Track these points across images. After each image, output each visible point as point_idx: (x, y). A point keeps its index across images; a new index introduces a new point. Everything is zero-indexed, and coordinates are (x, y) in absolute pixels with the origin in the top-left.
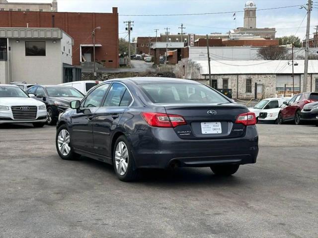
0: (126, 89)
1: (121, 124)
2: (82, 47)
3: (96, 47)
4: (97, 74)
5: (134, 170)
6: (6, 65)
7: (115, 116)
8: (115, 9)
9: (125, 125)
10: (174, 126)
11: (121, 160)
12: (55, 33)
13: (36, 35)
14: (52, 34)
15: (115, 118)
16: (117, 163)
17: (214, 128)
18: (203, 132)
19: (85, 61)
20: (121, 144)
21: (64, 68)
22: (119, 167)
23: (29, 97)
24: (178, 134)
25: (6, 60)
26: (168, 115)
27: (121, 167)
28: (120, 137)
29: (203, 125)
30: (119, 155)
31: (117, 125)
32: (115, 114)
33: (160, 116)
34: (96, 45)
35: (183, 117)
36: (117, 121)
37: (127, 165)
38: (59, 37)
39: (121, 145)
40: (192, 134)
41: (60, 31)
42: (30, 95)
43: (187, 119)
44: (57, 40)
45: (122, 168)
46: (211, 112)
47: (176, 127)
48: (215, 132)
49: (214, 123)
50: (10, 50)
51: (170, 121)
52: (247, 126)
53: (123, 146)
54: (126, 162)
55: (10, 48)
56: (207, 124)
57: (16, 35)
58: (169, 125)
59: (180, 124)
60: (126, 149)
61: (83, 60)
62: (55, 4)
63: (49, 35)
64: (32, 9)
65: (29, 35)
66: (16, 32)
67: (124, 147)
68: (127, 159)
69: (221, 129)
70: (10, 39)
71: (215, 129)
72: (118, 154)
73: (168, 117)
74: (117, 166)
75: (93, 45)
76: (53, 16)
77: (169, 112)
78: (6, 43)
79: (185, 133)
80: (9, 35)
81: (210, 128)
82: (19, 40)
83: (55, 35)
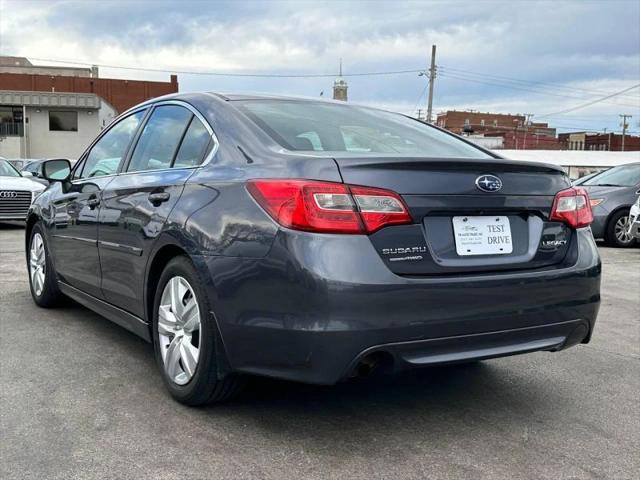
0: (194, 115)
1: (177, 220)
5: (220, 376)
6: (22, 144)
7: (159, 196)
8: (174, 78)
9: (190, 223)
10: (371, 227)
11: (178, 334)
12: (90, 100)
13: (63, 103)
14: (86, 102)
15: (157, 203)
16: (164, 341)
17: (492, 235)
18: (461, 249)
20: (176, 285)
22: (170, 354)
23: (21, 176)
24: (385, 258)
25: (22, 135)
26: (351, 189)
27: (177, 358)
28: (175, 263)
29: (458, 223)
30: (171, 317)
31: (166, 225)
32: (159, 189)
33: (320, 191)
35: (399, 197)
36: (163, 211)
37: (195, 353)
38: (97, 107)
39: (178, 287)
40: (427, 255)
41: (97, 98)
42: (24, 173)
43: (411, 203)
44: (94, 110)
45: (180, 362)
46: (486, 182)
47: (375, 230)
48: (493, 249)
49: (491, 220)
50: (27, 121)
51: (356, 208)
52: (579, 230)
53: (182, 291)
54: (195, 343)
55: (27, 120)
56: (473, 221)
57: (36, 102)
58: (354, 224)
59: (390, 221)
60: (194, 301)
62: (95, 70)
63: (82, 103)
64: (65, 74)
65: (54, 103)
66: (35, 98)
67: (187, 295)
68: (195, 334)
69: (510, 239)
70: (28, 107)
71: (494, 240)
72: (168, 314)
73: (351, 194)
74: (165, 352)
76: (92, 83)
77: (352, 177)
78: (22, 112)
79: (409, 254)
80: (26, 101)
81: (480, 234)
82: (40, 108)
83: (91, 103)
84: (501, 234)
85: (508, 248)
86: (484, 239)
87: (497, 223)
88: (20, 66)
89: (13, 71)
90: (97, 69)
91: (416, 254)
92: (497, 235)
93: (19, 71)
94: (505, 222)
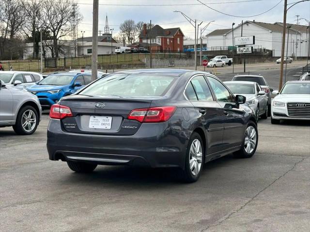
17: (104, 122)
18: (91, 126)
24: (64, 127)
29: (92, 118)
35: (70, 109)
40: (77, 127)
46: (98, 105)
47: (63, 118)
51: (60, 112)
52: (143, 124)
58: (57, 116)
59: (67, 116)
69: (110, 124)
73: (60, 108)
79: (71, 126)
84: (107, 122)
85: (109, 127)
87: (107, 119)
91: (73, 126)
94: (110, 118)
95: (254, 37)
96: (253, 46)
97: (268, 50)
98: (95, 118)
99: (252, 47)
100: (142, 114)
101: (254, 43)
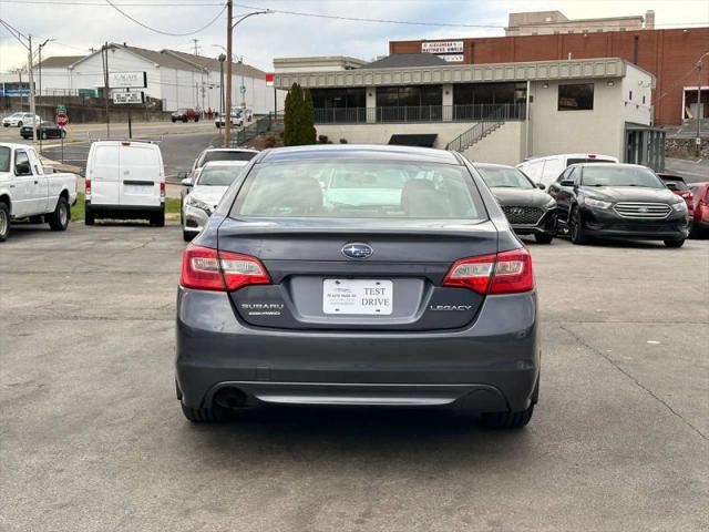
2: (687, 92)
3: (703, 92)
4: (703, 140)
6: (523, 128)
10: (232, 285)
12: (611, 67)
13: (577, 72)
14: (606, 69)
17: (369, 296)
18: (328, 308)
19: (690, 116)
21: (627, 131)
24: (240, 313)
25: (523, 119)
26: (220, 255)
29: (329, 285)
34: (702, 88)
35: (261, 261)
38: (619, 75)
40: (285, 312)
41: (620, 63)
43: (273, 268)
44: (615, 80)
46: (353, 250)
47: (235, 288)
48: (370, 310)
49: (371, 284)
50: (531, 100)
51: (222, 271)
52: (488, 297)
55: (531, 98)
57: (543, 75)
58: (217, 283)
59: (250, 282)
61: (686, 117)
62: (651, 16)
63: (600, 72)
65: (565, 75)
66: (542, 70)
69: (391, 302)
70: (534, 83)
71: (370, 302)
73: (219, 259)
75: (696, 88)
76: (637, 39)
78: (525, 89)
79: (266, 310)
80: (532, 75)
81: (354, 296)
82: (547, 83)
83: (611, 71)
84: (381, 297)
85: (387, 310)
86: (358, 300)
87: (378, 287)
88: (552, 23)
89: (542, 31)
90: (653, 16)
91: (273, 310)
92: (374, 297)
93: (550, 31)
94: (388, 285)
95: (145, 74)
96: (144, 90)
97: (155, 100)
98: (340, 286)
99: (142, 93)
100: (483, 271)
101: (146, 86)
